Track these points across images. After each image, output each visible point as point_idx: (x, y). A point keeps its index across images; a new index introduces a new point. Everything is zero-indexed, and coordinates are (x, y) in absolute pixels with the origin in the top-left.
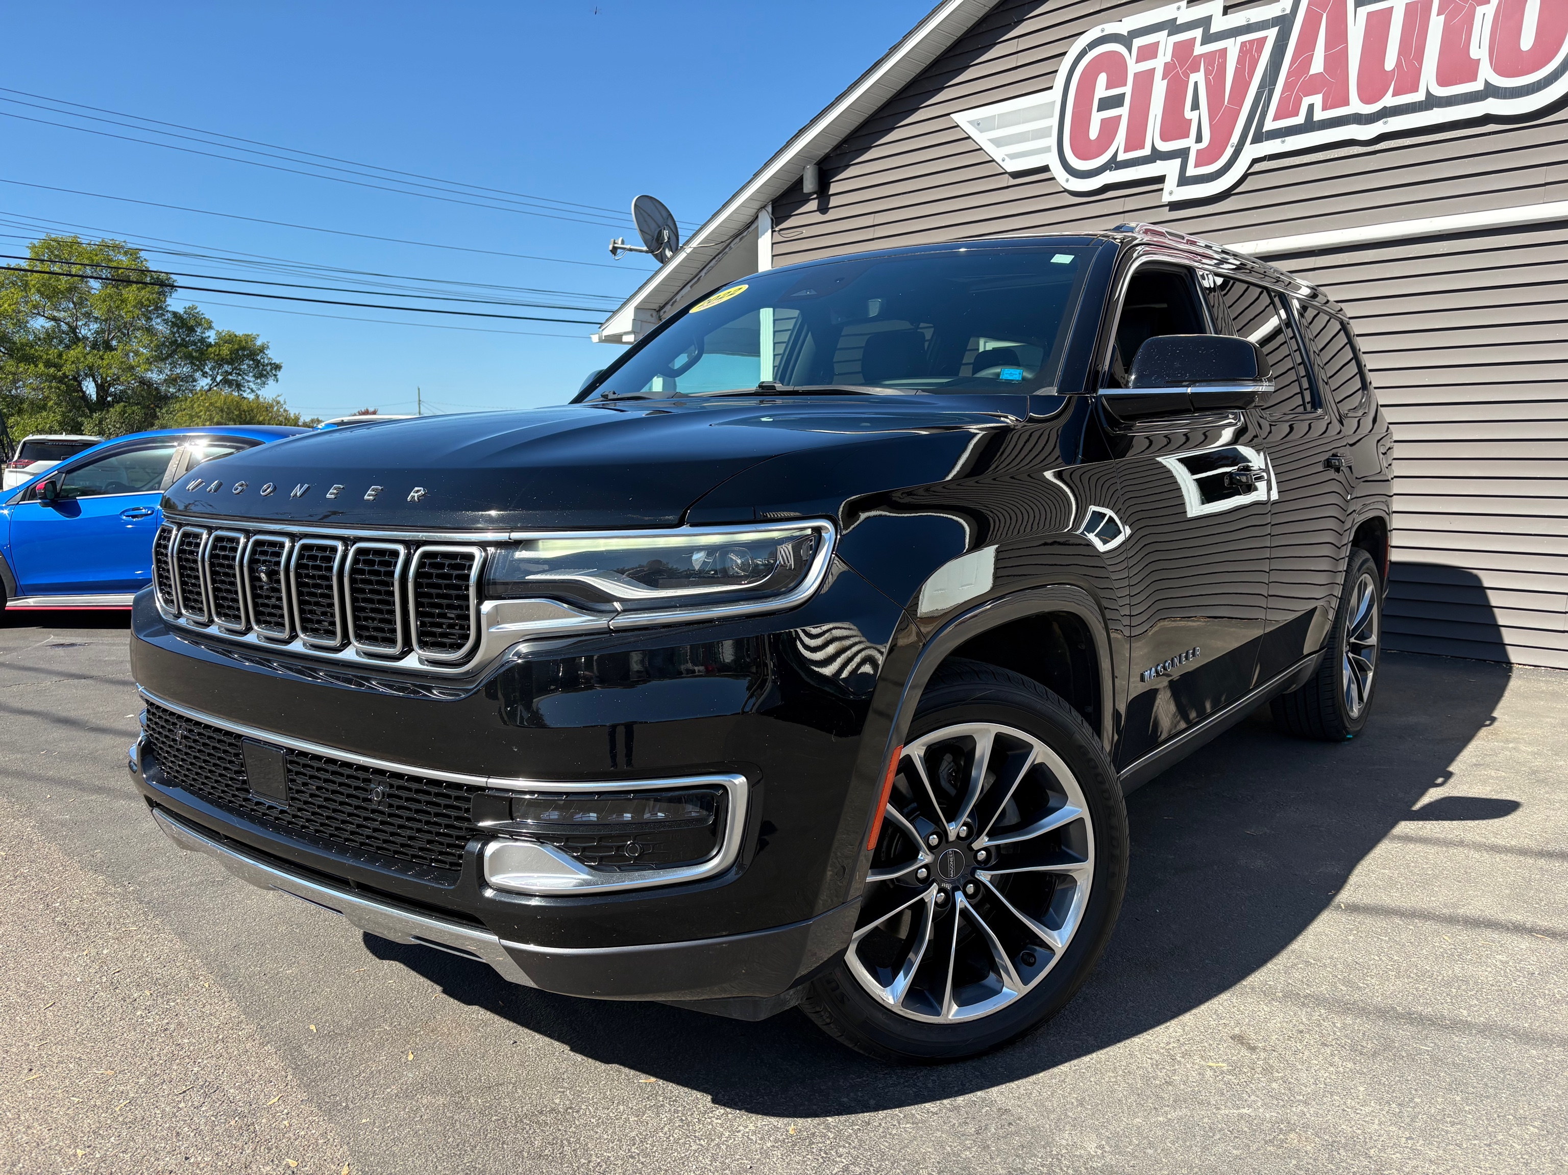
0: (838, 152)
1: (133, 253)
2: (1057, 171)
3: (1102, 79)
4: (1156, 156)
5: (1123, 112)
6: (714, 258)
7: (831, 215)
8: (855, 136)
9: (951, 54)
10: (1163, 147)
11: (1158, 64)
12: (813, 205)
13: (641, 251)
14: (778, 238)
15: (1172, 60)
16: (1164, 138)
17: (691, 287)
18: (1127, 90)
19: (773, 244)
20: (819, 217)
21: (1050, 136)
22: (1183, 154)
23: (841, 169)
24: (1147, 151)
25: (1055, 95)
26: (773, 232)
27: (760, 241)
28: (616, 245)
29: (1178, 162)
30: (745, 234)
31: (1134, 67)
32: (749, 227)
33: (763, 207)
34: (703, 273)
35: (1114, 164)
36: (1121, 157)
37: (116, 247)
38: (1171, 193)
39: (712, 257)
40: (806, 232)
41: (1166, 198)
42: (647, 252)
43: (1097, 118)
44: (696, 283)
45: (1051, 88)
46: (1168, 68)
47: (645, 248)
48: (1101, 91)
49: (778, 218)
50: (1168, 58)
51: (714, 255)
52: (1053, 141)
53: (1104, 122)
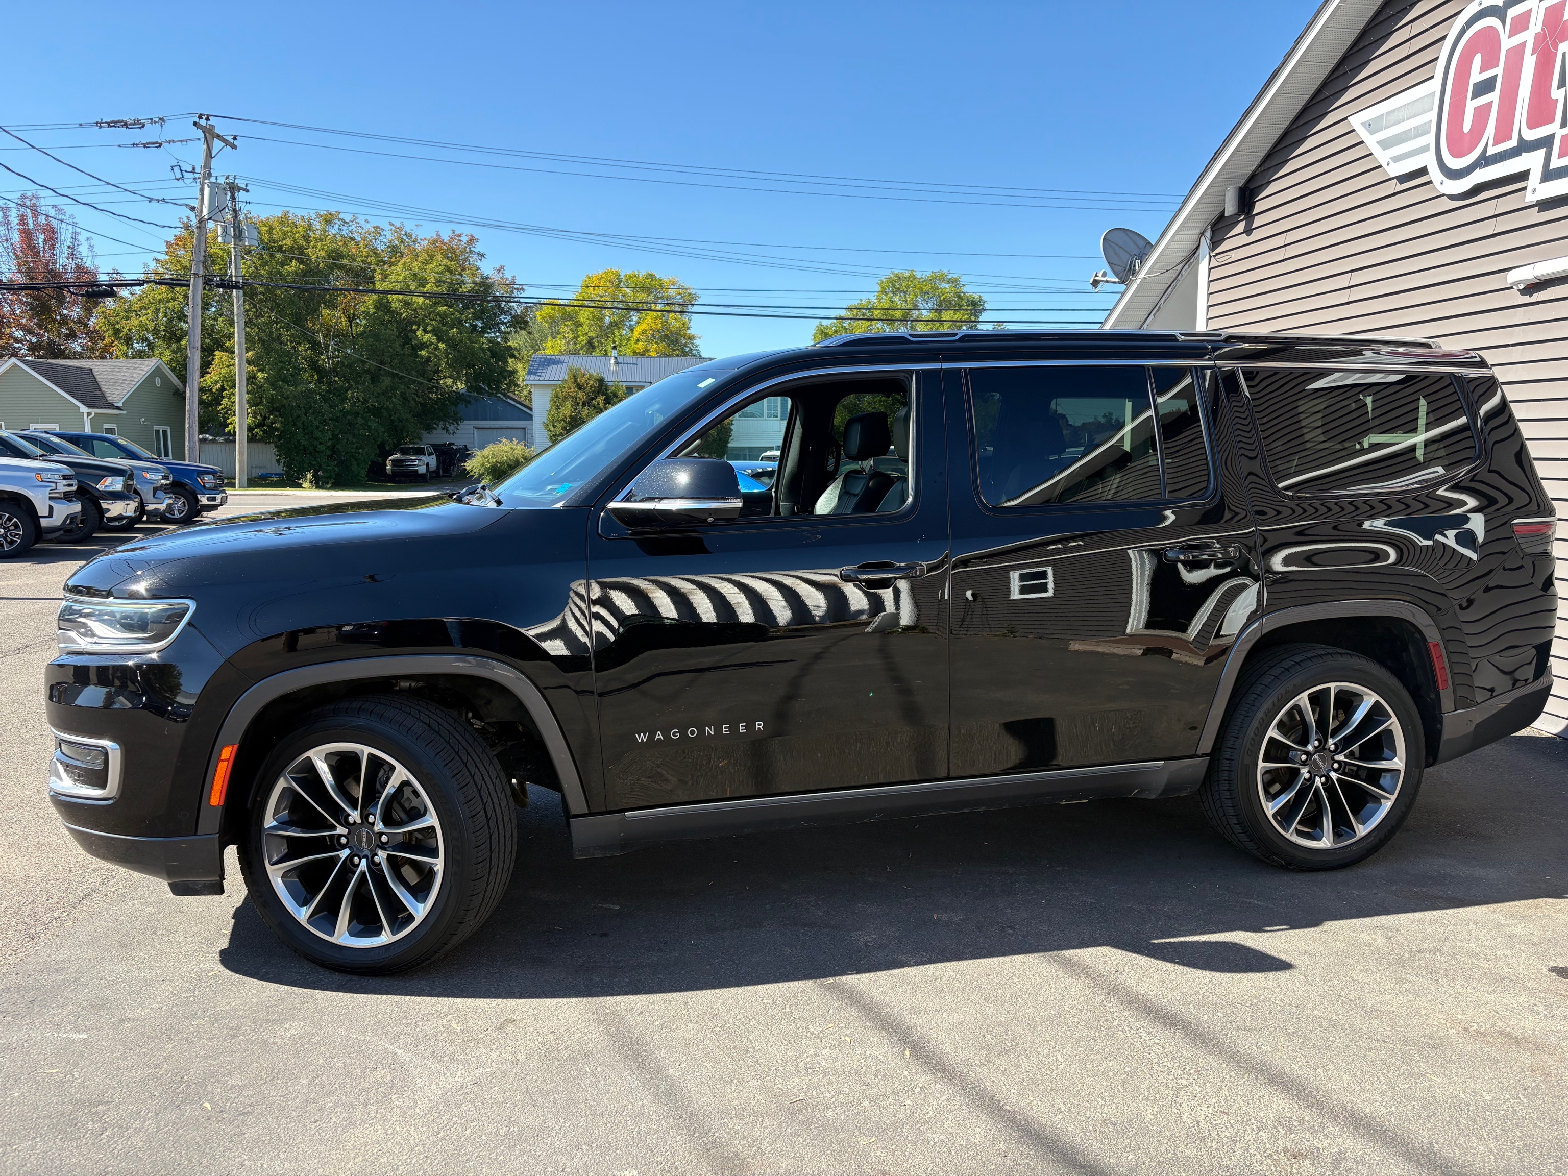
0: (1262, 168)
1: (954, 282)
2: (1435, 174)
3: (1478, 60)
4: (1524, 147)
5: (1494, 97)
6: (1170, 286)
7: (1255, 236)
8: (1275, 150)
9: (1355, 49)
10: (1531, 135)
11: (1528, 37)
12: (1241, 227)
13: (1115, 283)
14: (1214, 263)
15: (1543, 29)
16: (1531, 125)
17: (1154, 316)
18: (1499, 71)
19: (1210, 269)
20: (1245, 239)
21: (1429, 132)
22: (1546, 142)
23: (1264, 186)
24: (1513, 143)
25: (1435, 85)
26: (1210, 257)
27: (1200, 266)
28: (1097, 278)
29: (1542, 152)
30: (1192, 260)
31: (1507, 43)
32: (1195, 253)
33: (1202, 234)
34: (1162, 301)
35: (1485, 161)
36: (1491, 151)
37: (942, 278)
38: (1534, 191)
39: (1168, 285)
40: (1236, 255)
41: (1530, 198)
42: (1119, 283)
43: (1471, 105)
44: (1157, 311)
45: (1432, 77)
46: (1540, 39)
47: (1117, 280)
48: (1476, 76)
49: (1215, 243)
50: (1538, 28)
51: (1169, 283)
52: (1430, 139)
53: (1477, 110)
